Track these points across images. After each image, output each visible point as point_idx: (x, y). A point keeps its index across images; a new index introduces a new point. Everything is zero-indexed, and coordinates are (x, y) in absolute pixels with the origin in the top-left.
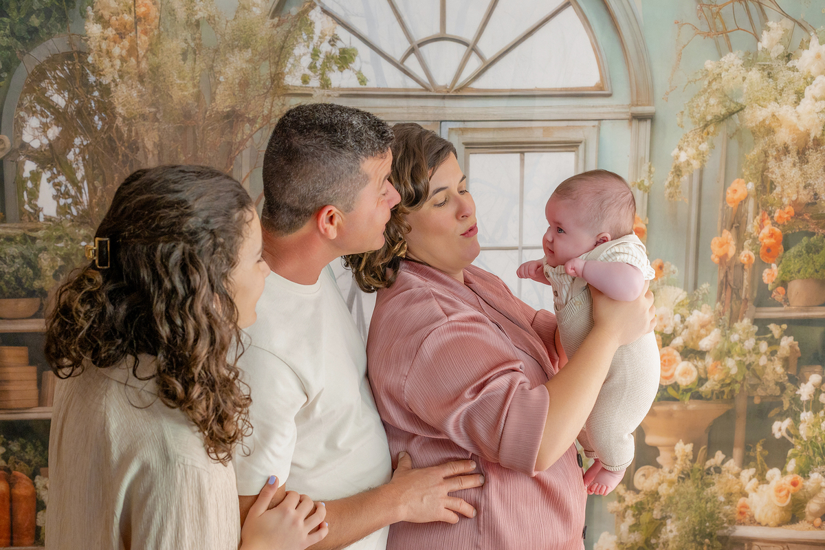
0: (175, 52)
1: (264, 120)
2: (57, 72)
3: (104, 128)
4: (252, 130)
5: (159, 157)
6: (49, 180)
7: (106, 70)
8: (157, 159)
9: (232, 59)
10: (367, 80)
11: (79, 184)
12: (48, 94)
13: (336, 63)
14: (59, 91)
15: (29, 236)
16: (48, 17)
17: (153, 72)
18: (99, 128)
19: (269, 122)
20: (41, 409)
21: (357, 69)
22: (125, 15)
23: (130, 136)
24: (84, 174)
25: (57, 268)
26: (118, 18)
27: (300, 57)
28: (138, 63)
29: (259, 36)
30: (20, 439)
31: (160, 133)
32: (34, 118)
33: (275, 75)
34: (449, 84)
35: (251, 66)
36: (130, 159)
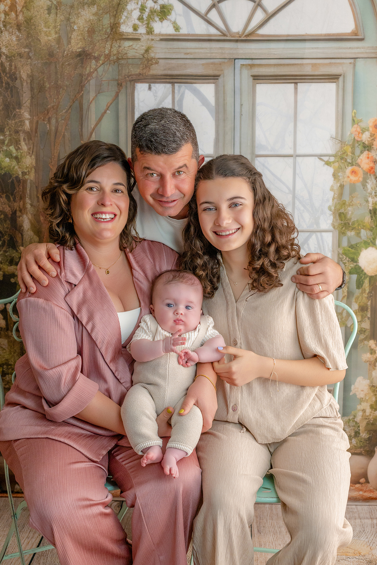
0: (42, 8)
1: (105, 57)
4: (97, 65)
5: (31, 84)
8: (30, 86)
9: (83, 13)
10: (180, 28)
13: (158, 15)
17: (27, 22)
19: (109, 59)
21: (173, 19)
23: (10, 69)
27: (132, 11)
28: (17, 16)
31: (32, 67)
33: (113, 25)
34: (241, 31)
35: (96, 18)
36: (11, 86)
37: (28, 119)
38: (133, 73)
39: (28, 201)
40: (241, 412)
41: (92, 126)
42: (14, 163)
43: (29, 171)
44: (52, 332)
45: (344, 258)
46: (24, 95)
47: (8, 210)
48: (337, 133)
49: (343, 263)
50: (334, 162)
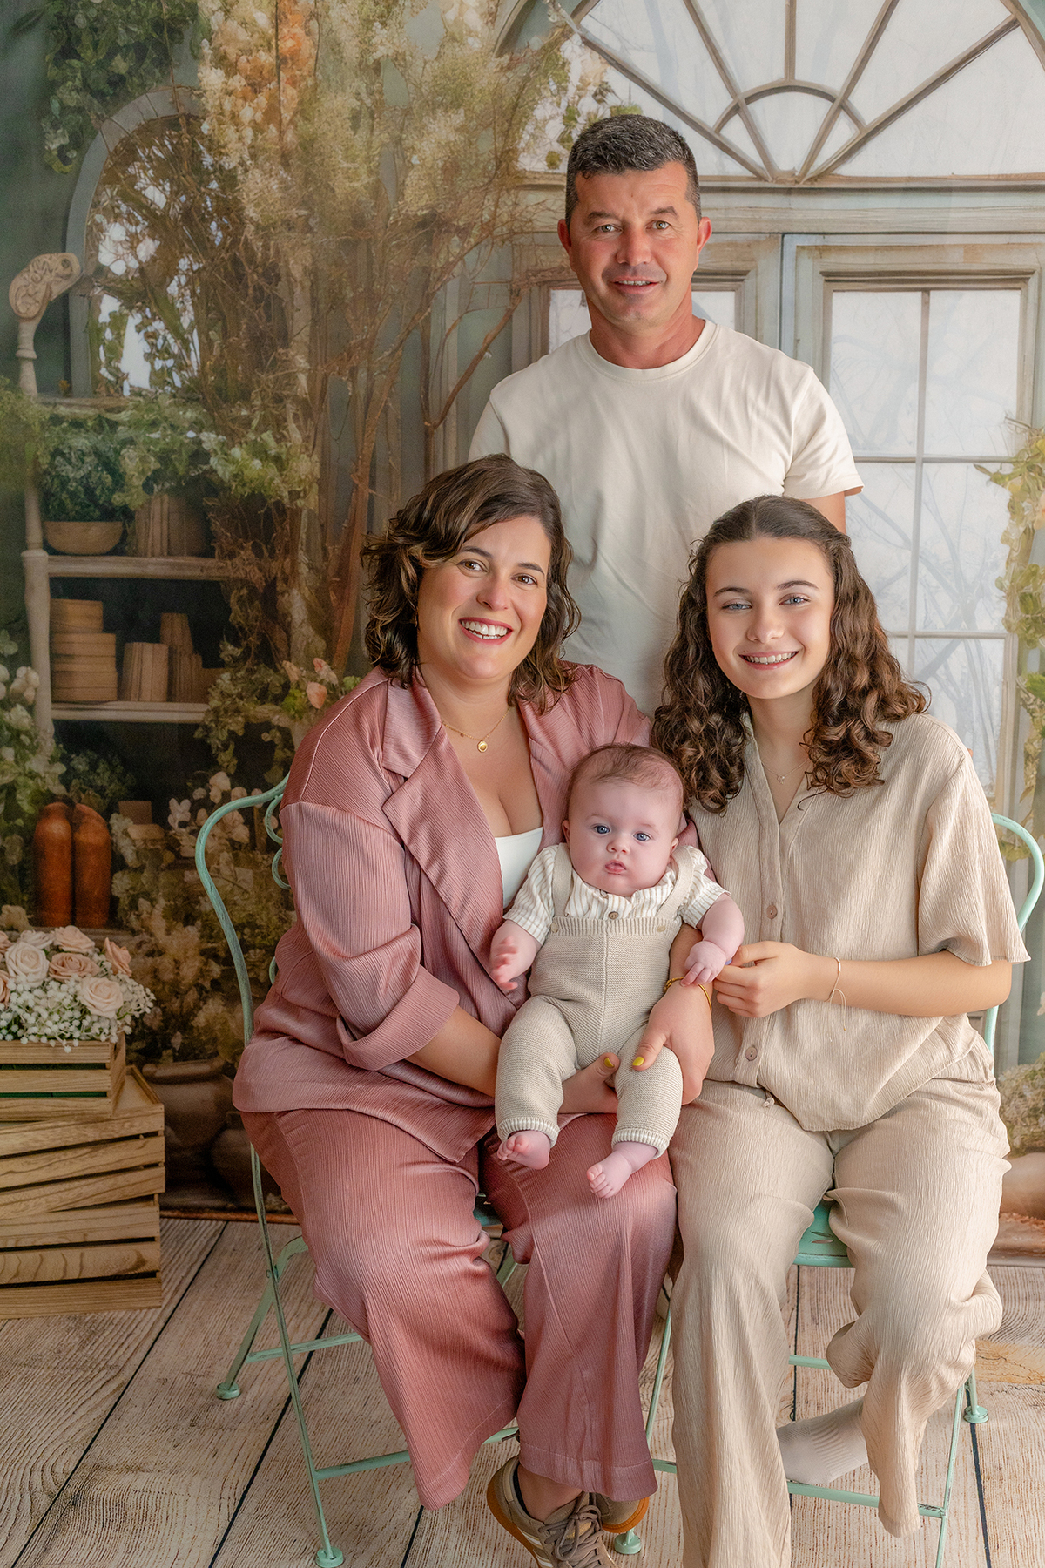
0: (340, 114)
1: (482, 230)
2: (154, 148)
3: (225, 243)
4: (463, 248)
5: (312, 291)
6: (138, 329)
7: (230, 146)
8: (309, 295)
9: (432, 126)
11: (186, 336)
12: (140, 185)
14: (155, 181)
15: (107, 420)
16: (141, 58)
17: (305, 149)
18: (217, 243)
19: (491, 233)
20: (120, 705)
22: (261, 52)
23: (266, 257)
24: (193, 318)
25: (149, 474)
26: (250, 58)
27: (545, 121)
28: (281, 133)
29: (478, 87)
30: (89, 752)
31: (314, 251)
32: (117, 224)
33: (502, 153)
34: (798, 169)
35: (463, 138)
36: (265, 295)
37: (303, 371)
38: (546, 265)
39: (302, 557)
40: (765, 1064)
41: (451, 389)
42: (272, 470)
43: (304, 490)
44: (357, 879)
45: (1032, 700)
46: (296, 315)
47: (256, 576)
48: (1020, 408)
49: (1028, 711)
50: (1011, 477)
